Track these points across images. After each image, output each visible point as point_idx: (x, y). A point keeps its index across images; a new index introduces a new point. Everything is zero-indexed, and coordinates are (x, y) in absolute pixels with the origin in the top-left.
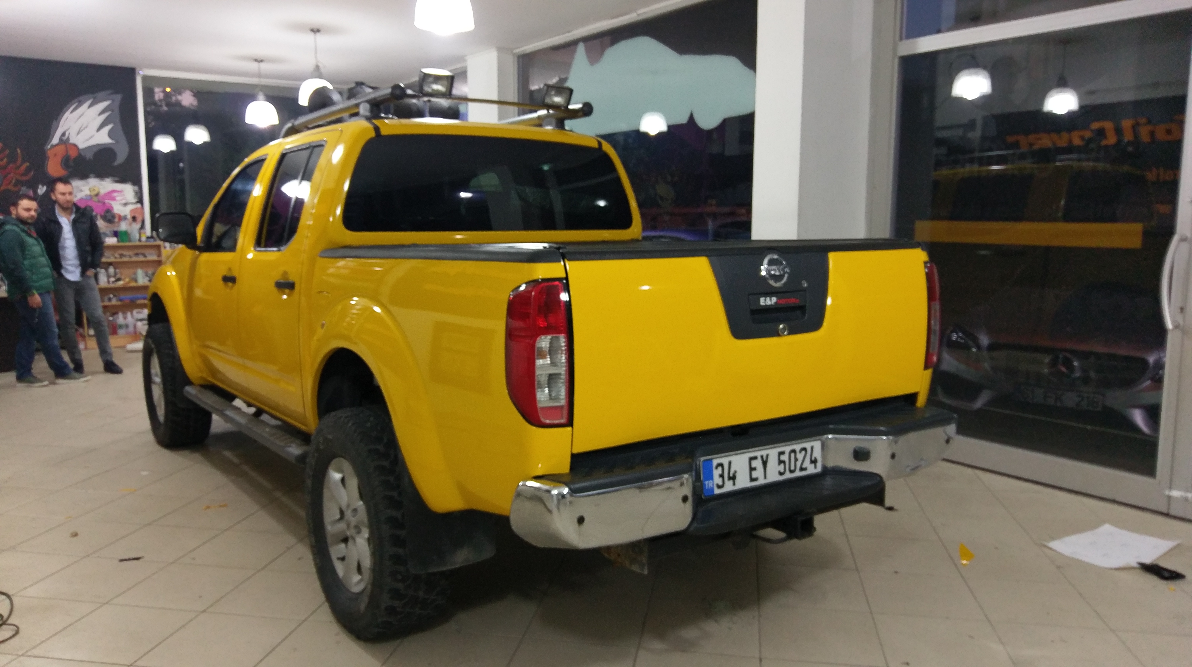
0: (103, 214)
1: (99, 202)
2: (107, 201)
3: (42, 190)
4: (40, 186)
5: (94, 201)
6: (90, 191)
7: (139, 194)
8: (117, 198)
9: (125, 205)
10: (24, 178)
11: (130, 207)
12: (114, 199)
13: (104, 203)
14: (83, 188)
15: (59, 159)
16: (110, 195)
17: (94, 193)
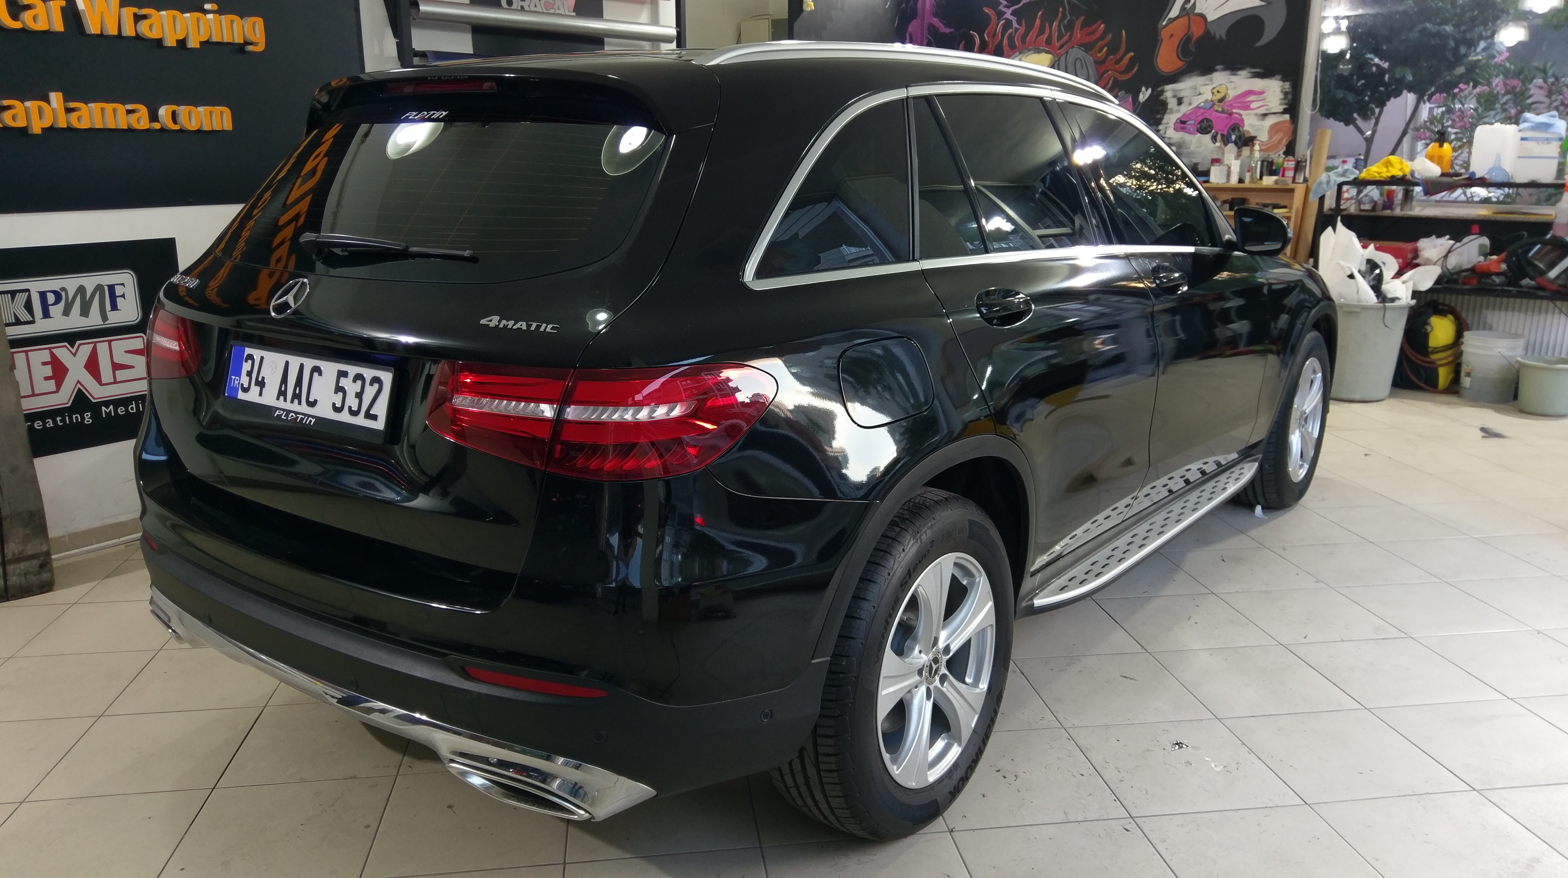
3: (1145, 95)
4: (1143, 89)
8: (1253, 106)
9: (1265, 115)
12: (1247, 107)
15: (1175, 41)
16: (1243, 101)
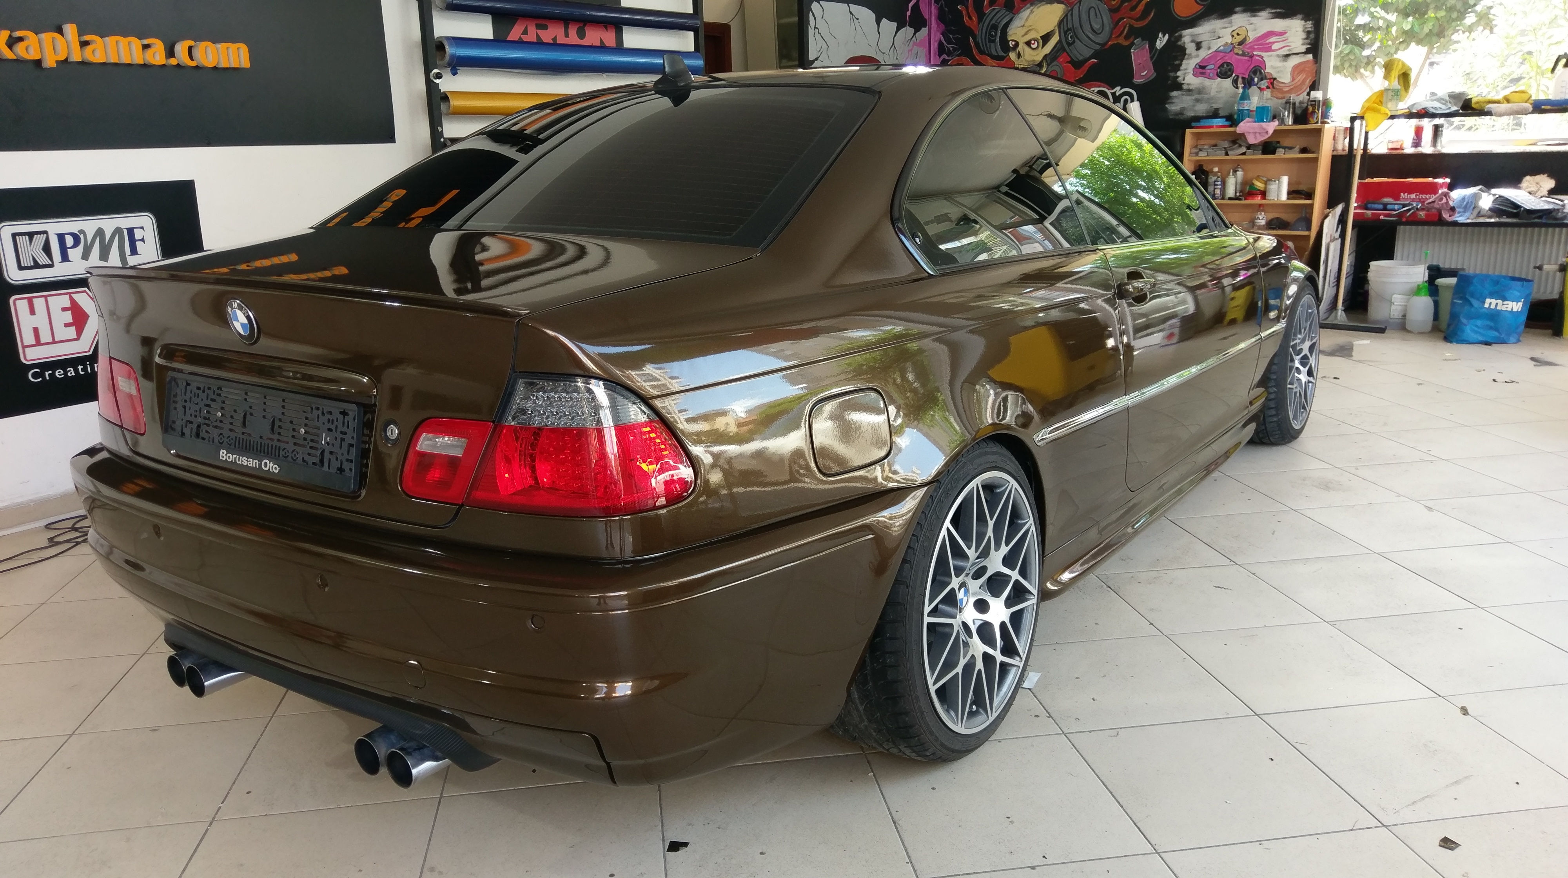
0: (1247, 76)
1: (1243, 55)
2: (1255, 53)
3: (1161, 41)
4: (1160, 35)
5: (1237, 54)
6: (1233, 36)
7: (1312, 36)
8: (1274, 47)
9: (1287, 56)
10: (1138, 25)
11: (1294, 61)
12: (1268, 49)
13: (1252, 57)
14: (1222, 33)
16: (1264, 42)
17: (1239, 39)
